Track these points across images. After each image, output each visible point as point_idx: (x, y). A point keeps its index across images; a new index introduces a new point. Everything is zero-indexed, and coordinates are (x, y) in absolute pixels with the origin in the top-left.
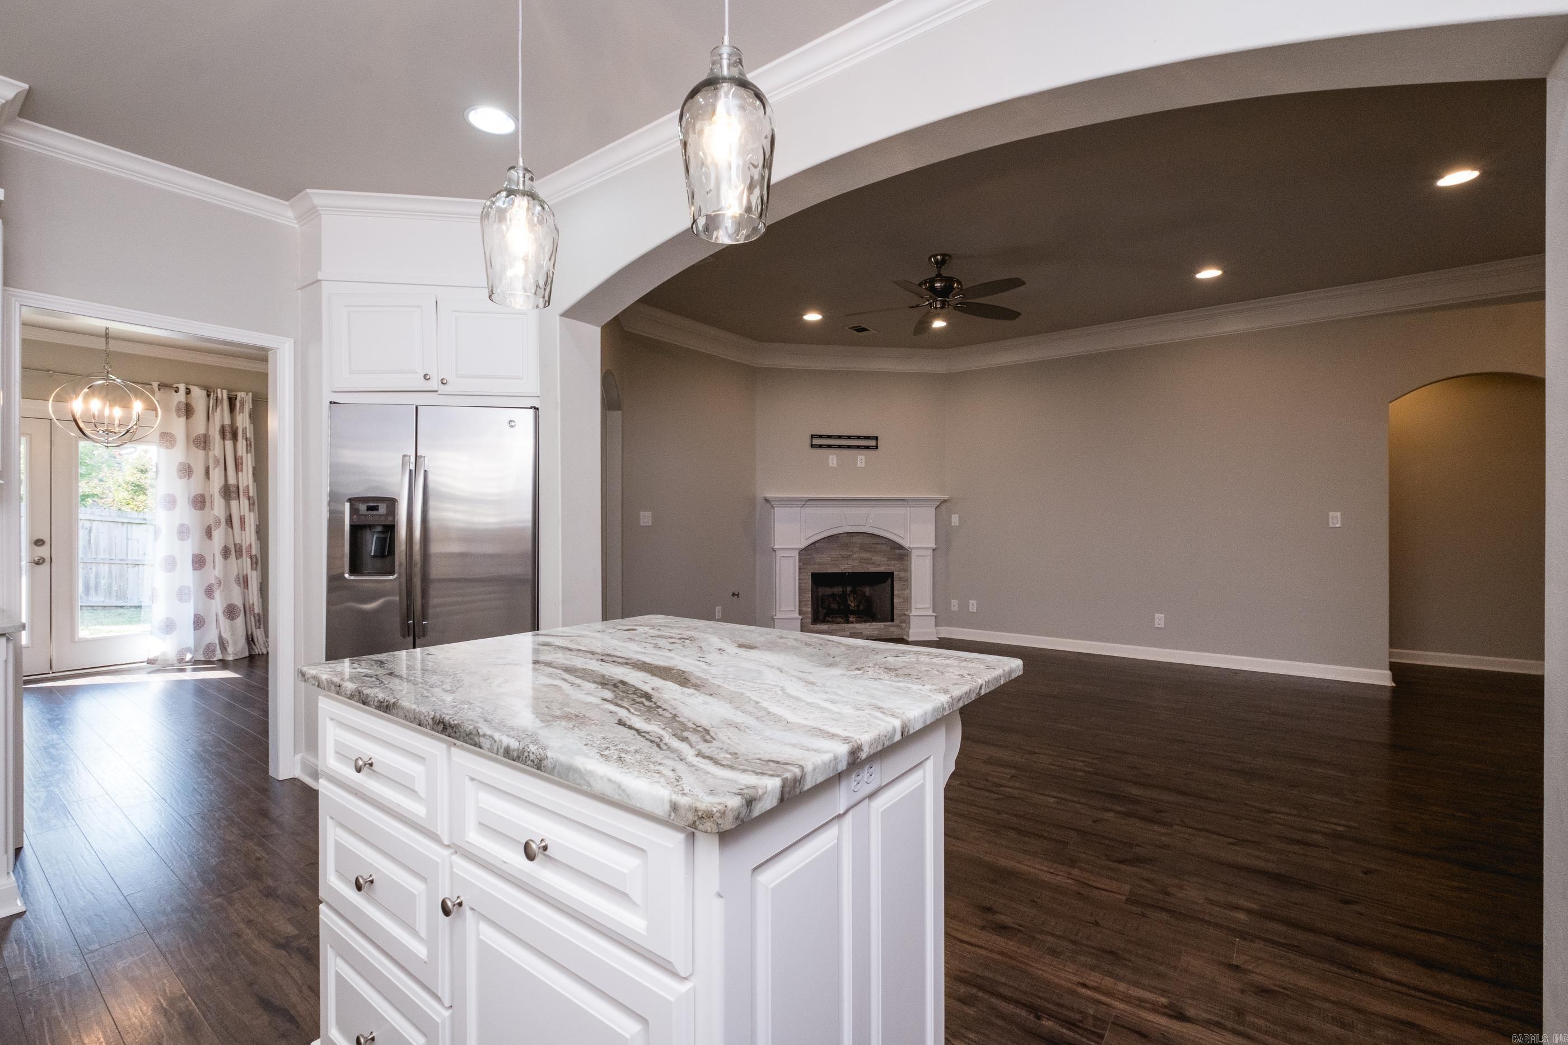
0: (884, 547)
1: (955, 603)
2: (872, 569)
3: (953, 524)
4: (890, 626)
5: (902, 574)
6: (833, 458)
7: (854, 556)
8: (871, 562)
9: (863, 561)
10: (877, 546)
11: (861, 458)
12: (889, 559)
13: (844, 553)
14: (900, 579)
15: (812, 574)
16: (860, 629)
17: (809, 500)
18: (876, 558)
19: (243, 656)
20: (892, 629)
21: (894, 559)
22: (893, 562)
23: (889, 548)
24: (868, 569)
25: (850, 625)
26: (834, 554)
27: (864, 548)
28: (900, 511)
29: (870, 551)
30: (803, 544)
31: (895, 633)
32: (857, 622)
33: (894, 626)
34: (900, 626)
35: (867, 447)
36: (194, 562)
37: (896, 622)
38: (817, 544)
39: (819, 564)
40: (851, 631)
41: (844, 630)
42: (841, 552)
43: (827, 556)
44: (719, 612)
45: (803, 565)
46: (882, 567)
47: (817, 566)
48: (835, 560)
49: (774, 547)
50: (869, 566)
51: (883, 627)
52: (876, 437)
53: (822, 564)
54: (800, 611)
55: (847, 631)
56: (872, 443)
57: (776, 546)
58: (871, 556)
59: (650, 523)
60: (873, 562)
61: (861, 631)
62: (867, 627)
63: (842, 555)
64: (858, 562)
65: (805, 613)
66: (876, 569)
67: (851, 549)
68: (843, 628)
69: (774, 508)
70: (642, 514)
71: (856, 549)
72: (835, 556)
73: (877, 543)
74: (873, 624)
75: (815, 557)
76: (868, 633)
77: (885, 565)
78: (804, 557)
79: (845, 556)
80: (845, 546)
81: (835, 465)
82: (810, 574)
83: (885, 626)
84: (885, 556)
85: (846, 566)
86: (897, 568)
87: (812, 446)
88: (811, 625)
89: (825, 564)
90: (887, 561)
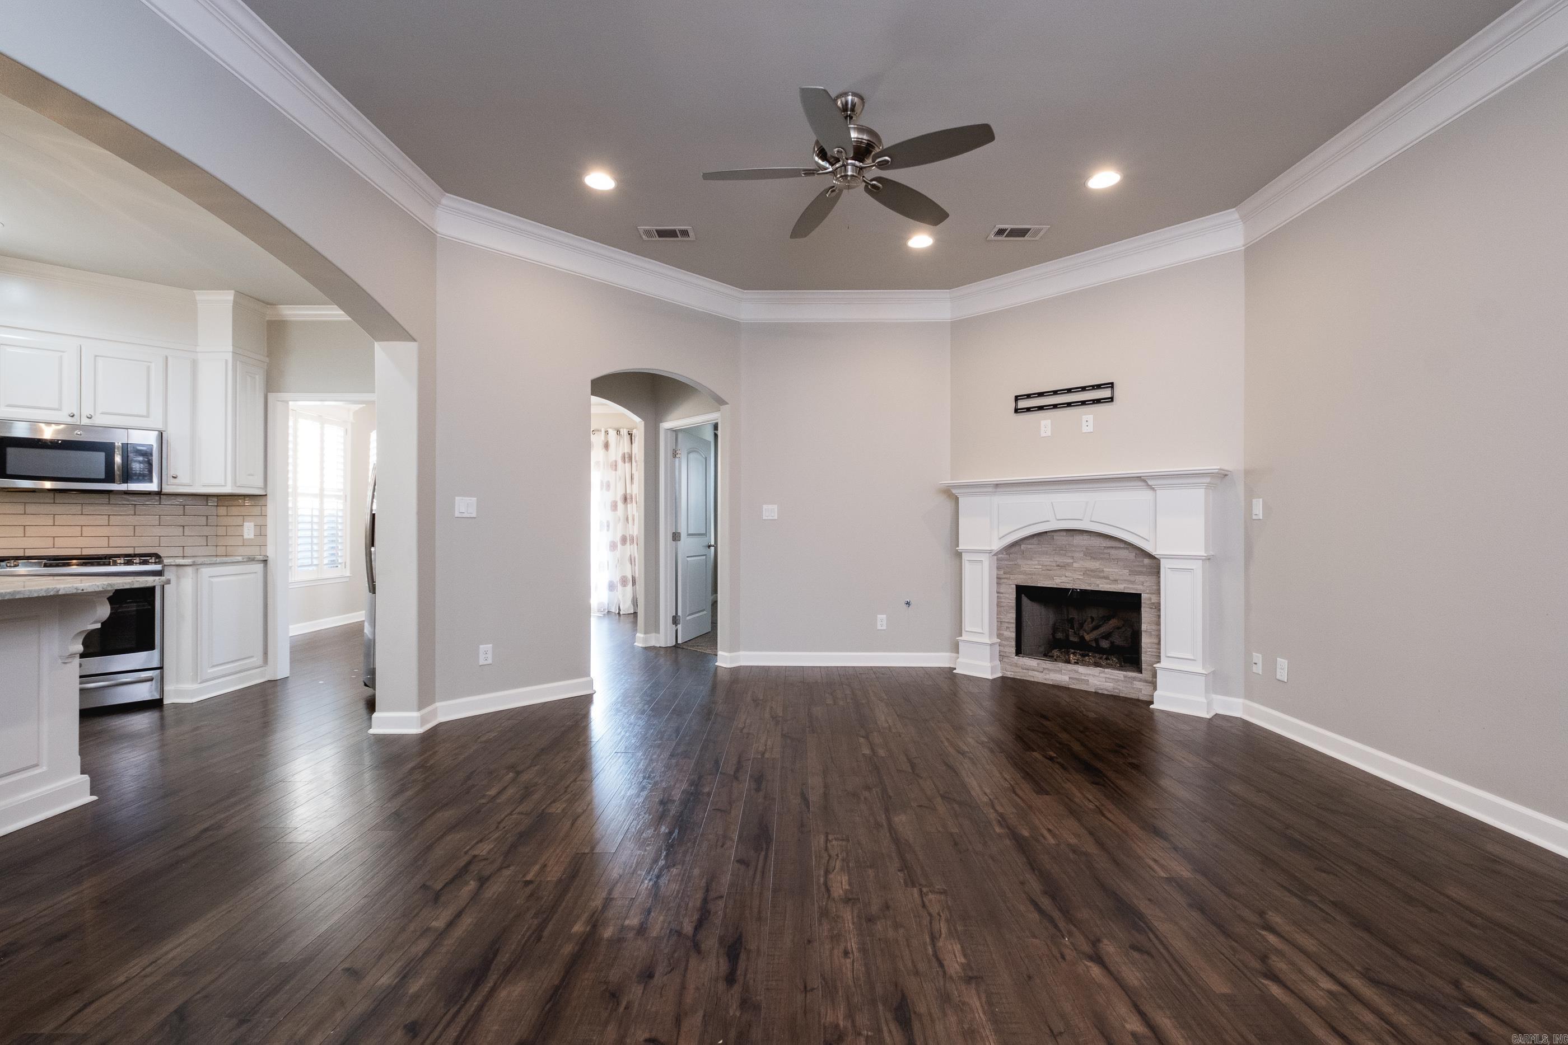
0: (1124, 554)
1: (1257, 657)
2: (1105, 586)
3: (1254, 517)
4: (1134, 679)
5: (1154, 598)
6: (1045, 423)
7: (1075, 565)
8: (1102, 574)
9: (1087, 572)
10: (1112, 551)
11: (1087, 418)
12: (1133, 573)
13: (1060, 560)
14: (1151, 605)
15: (1017, 586)
16: (1085, 675)
17: (997, 486)
18: (1112, 570)
19: (629, 613)
20: (1136, 684)
21: (1140, 573)
22: (1139, 578)
23: (1132, 556)
24: (1098, 585)
25: (1070, 667)
26: (1046, 560)
27: (1090, 554)
28: (1141, 496)
29: (1101, 558)
30: (1001, 543)
31: (1143, 692)
32: (1082, 663)
33: (1141, 680)
34: (1149, 682)
35: (1098, 401)
36: (611, 546)
37: (1146, 674)
38: (1023, 547)
39: (1025, 573)
40: (1071, 676)
41: (1060, 671)
42: (1056, 559)
43: (1038, 561)
44: (882, 621)
45: (1004, 573)
46: (1121, 584)
47: (1022, 576)
48: (1048, 570)
49: (957, 548)
50: (1098, 582)
51: (1123, 679)
52: (1112, 384)
53: (1030, 574)
54: (999, 636)
55: (1065, 674)
56: (1106, 393)
57: (961, 547)
58: (1101, 567)
59: (776, 518)
60: (1105, 575)
61: (1086, 678)
62: (1097, 674)
63: (1058, 563)
64: (1082, 573)
65: (1007, 639)
66: (1109, 586)
67: (1070, 554)
68: (1058, 669)
69: (957, 499)
70: (765, 507)
71: (1077, 555)
72: (1048, 563)
73: (1112, 547)
74: (1106, 670)
75: (1020, 562)
76: (1098, 683)
77: (1125, 580)
78: (1006, 562)
79: (1062, 564)
80: (1062, 550)
81: (1049, 434)
82: (1015, 586)
83: (1125, 677)
84: (1125, 568)
85: (1064, 579)
86: (1147, 586)
87: (1016, 411)
88: (1016, 657)
89: (1035, 574)
90: (1130, 575)
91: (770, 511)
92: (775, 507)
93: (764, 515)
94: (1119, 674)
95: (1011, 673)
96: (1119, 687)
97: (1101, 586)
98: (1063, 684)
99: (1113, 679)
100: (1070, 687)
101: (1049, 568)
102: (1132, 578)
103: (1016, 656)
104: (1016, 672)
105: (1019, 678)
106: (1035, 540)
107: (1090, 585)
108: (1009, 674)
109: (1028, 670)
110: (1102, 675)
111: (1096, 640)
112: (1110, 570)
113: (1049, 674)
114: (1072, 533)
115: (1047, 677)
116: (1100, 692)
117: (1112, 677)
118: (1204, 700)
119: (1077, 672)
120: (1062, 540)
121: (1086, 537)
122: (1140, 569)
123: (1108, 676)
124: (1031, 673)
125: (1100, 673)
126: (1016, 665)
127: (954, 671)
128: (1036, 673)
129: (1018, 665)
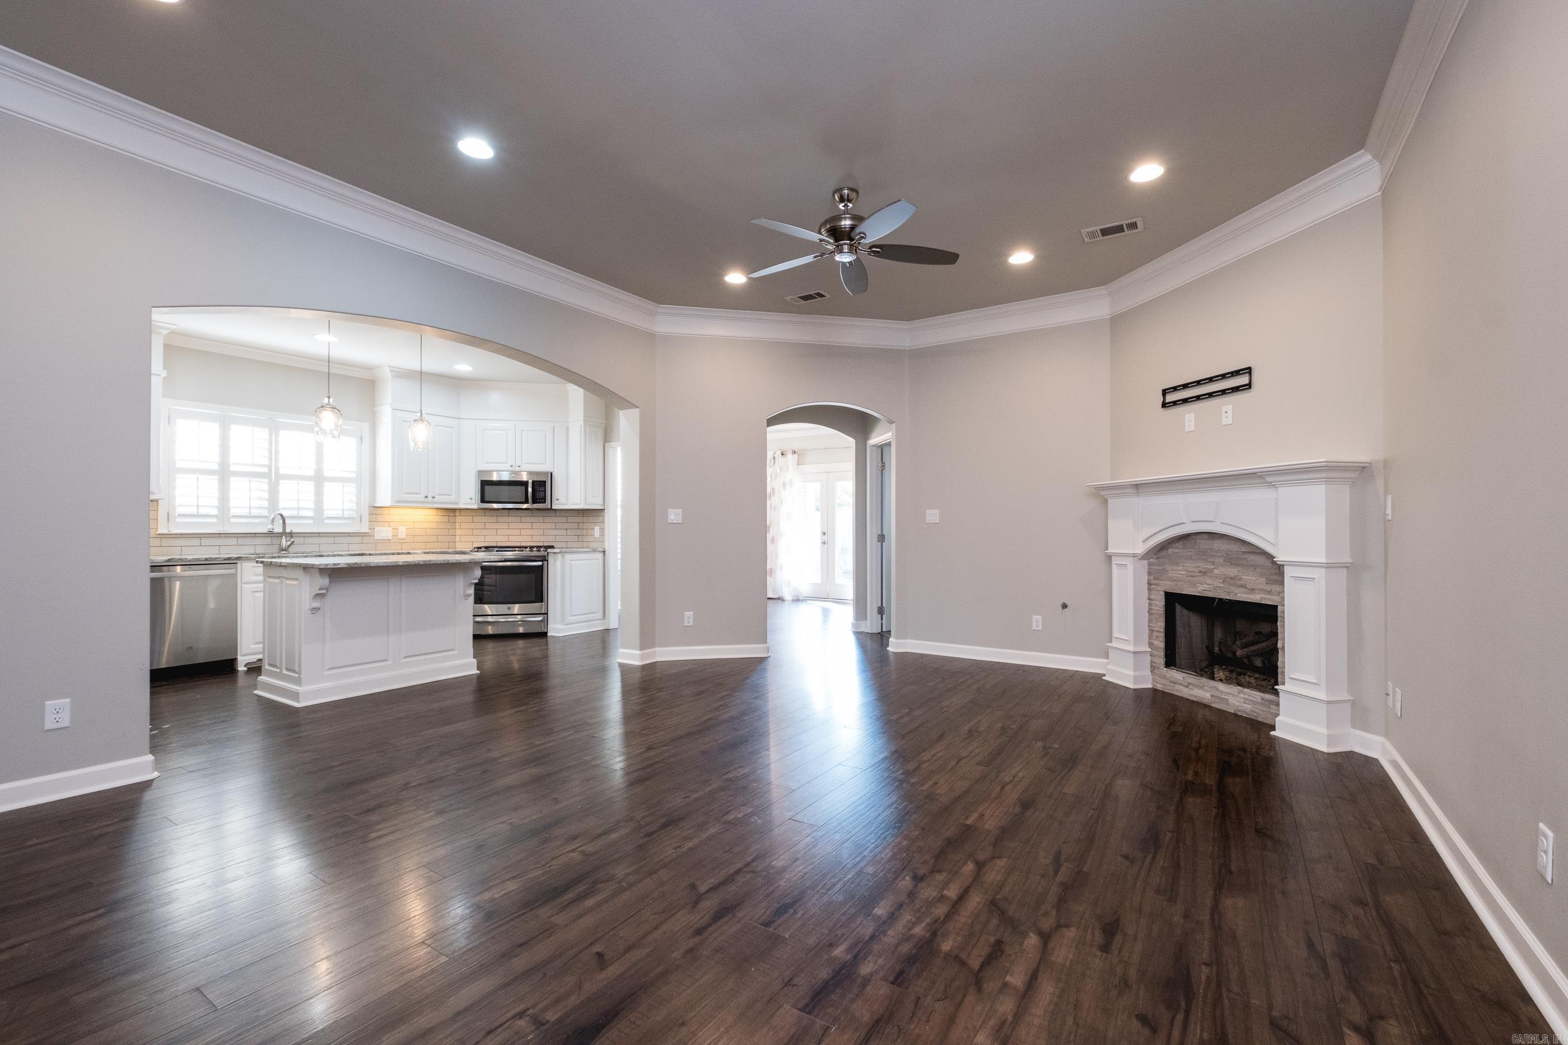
2: (1243, 596)
3: (1387, 517)
6: (1189, 416)
7: (1216, 571)
8: (1239, 583)
9: (1226, 579)
11: (1227, 408)
12: (1270, 581)
13: (1204, 566)
15: (1165, 593)
17: (1136, 486)
21: (1277, 582)
22: (1276, 587)
24: (1236, 595)
25: (1212, 683)
26: (1191, 566)
27: (1231, 560)
28: (1267, 495)
29: (1240, 565)
30: (1141, 550)
32: (1228, 681)
35: (1236, 389)
39: (1172, 580)
40: (1213, 694)
41: (1202, 688)
42: (1198, 564)
43: (1183, 566)
44: (1037, 622)
45: (1154, 579)
46: (1258, 594)
47: (1169, 582)
48: (1192, 576)
49: (1106, 551)
50: (1237, 591)
51: (1260, 701)
52: (1250, 369)
53: (1176, 581)
54: (1151, 645)
55: (1207, 691)
56: (1243, 380)
57: (1110, 551)
58: (1239, 574)
59: (938, 521)
60: (1242, 583)
61: (1226, 697)
62: (1236, 694)
63: (1200, 569)
64: (1222, 581)
65: (1157, 648)
66: (1247, 596)
67: (1211, 560)
68: (1201, 685)
69: (1106, 500)
70: (928, 512)
71: (1216, 560)
72: (1192, 569)
73: (1250, 553)
74: (1246, 690)
75: (1168, 567)
76: (1237, 704)
77: (1262, 590)
78: (1156, 568)
79: (1203, 570)
80: (1205, 555)
81: (1192, 429)
82: (1163, 593)
83: (1262, 699)
84: (1262, 575)
85: (1205, 587)
87: (1164, 405)
88: (1165, 669)
89: (1181, 581)
90: (1266, 584)
91: (933, 515)
92: (937, 511)
93: (927, 519)
94: (1256, 695)
95: (1160, 685)
96: (1256, 710)
97: (1239, 595)
98: (1205, 702)
99: (1251, 701)
100: (1212, 705)
101: (1192, 574)
102: (1268, 588)
103: (1165, 667)
104: (1165, 685)
105: (1167, 691)
106: (1180, 544)
107: (1229, 593)
108: (1159, 687)
109: (1175, 683)
110: (1241, 695)
111: (1248, 657)
112: (1248, 577)
113: (1194, 689)
114: (1212, 536)
115: (1191, 692)
116: (1239, 713)
117: (1250, 698)
118: (1325, 732)
119: (1217, 689)
120: (1202, 544)
121: (1224, 542)
122: (1276, 578)
123: (1246, 697)
124: (1177, 687)
125: (1239, 693)
126: (1165, 677)
127: (1104, 678)
128: (1183, 687)
129: (1166, 678)
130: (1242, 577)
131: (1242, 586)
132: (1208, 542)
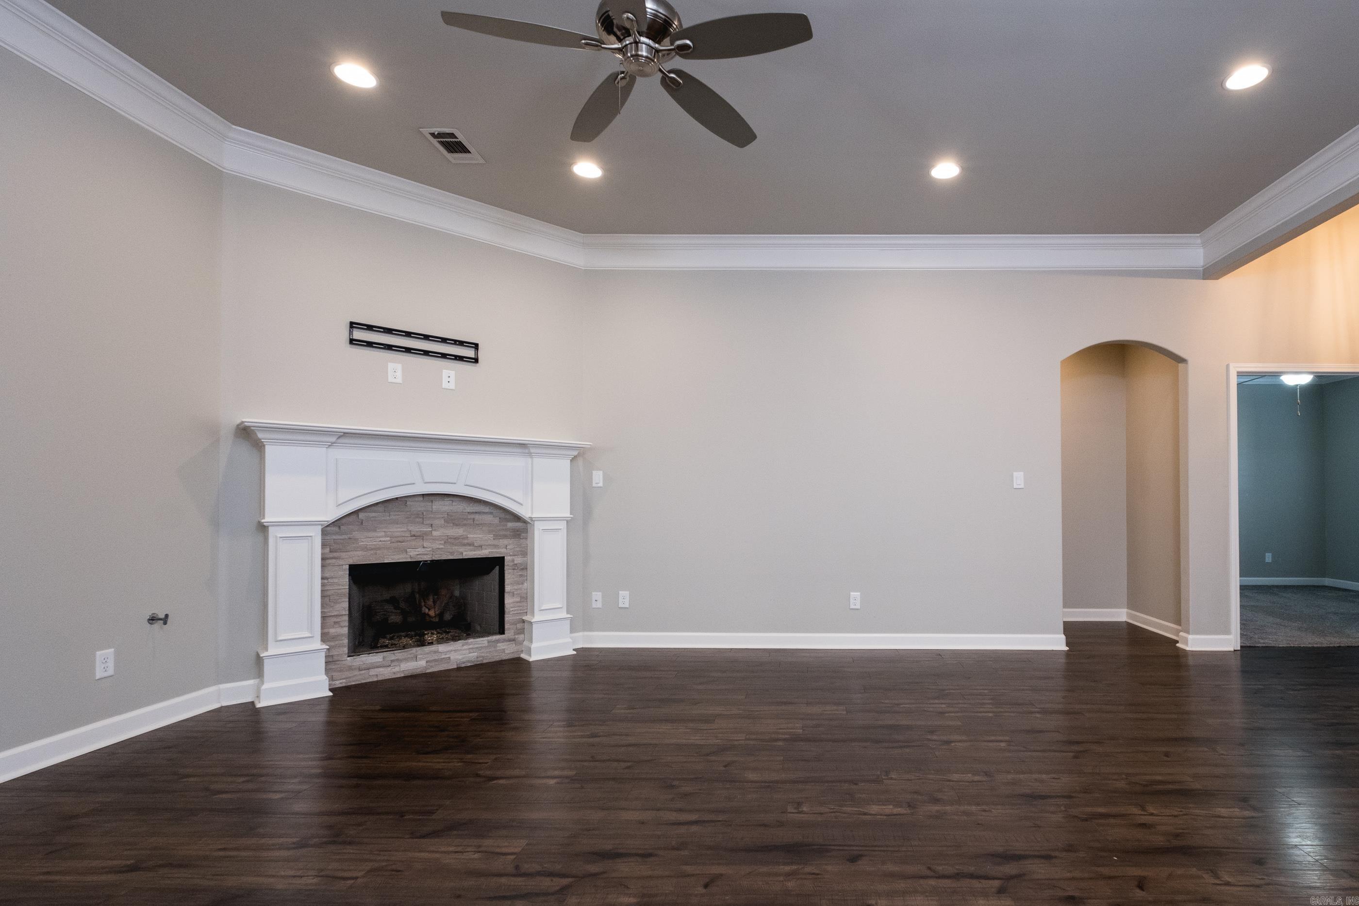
0: (488, 519)
1: (597, 596)
2: (469, 553)
3: (594, 485)
4: (498, 641)
5: (518, 560)
6: (394, 366)
7: (435, 533)
8: (465, 541)
9: (449, 541)
10: (477, 517)
11: (449, 372)
12: (496, 537)
13: (416, 529)
14: (515, 567)
15: (350, 565)
16: (446, 653)
18: (476, 536)
20: (501, 646)
21: (505, 536)
22: (506, 541)
23: (496, 521)
24: (461, 553)
25: (427, 649)
26: (398, 530)
27: (452, 520)
28: (515, 463)
29: (465, 525)
30: (331, 516)
31: (507, 652)
32: (440, 641)
33: (504, 641)
34: (514, 640)
35: (460, 358)
37: (509, 633)
38: (362, 515)
39: (365, 549)
40: (428, 659)
41: (416, 658)
42: (411, 528)
43: (385, 532)
44: (105, 660)
45: (331, 552)
46: (486, 549)
47: (360, 553)
48: (400, 542)
49: (260, 521)
50: (461, 549)
51: (487, 644)
52: (476, 344)
53: (373, 549)
54: (325, 637)
55: (421, 659)
56: (469, 352)
57: (268, 519)
58: (465, 533)
60: (469, 541)
61: (447, 656)
62: (459, 648)
63: (413, 533)
64: (443, 542)
66: (474, 553)
67: (428, 522)
68: (412, 656)
69: (263, 445)
71: (436, 522)
72: (398, 534)
73: (476, 513)
74: (465, 641)
75: (356, 534)
76: (460, 657)
77: (490, 545)
78: (336, 538)
79: (419, 534)
80: (420, 517)
81: (399, 380)
82: (347, 567)
83: (489, 642)
84: (490, 532)
85: (420, 550)
86: (511, 549)
87: (352, 341)
88: (348, 658)
89: (379, 549)
90: (494, 539)
94: (481, 641)
95: (341, 681)
96: (483, 654)
97: (464, 553)
98: (418, 671)
99: (477, 648)
100: (426, 671)
101: (400, 539)
102: (496, 542)
103: (352, 656)
104: (350, 677)
105: (354, 683)
106: (380, 508)
107: (452, 553)
108: (340, 684)
109: (368, 669)
110: (465, 647)
112: (475, 536)
113: (400, 665)
114: (432, 498)
115: (397, 669)
116: (463, 665)
117: (476, 646)
118: (570, 640)
119: (435, 652)
120: (419, 506)
121: (447, 502)
122: (504, 533)
123: (469, 646)
124: (373, 672)
125: (463, 645)
126: (350, 668)
127: (255, 705)
128: (381, 669)
129: (353, 667)
130: (468, 536)
131: (469, 545)
132: (423, 504)
